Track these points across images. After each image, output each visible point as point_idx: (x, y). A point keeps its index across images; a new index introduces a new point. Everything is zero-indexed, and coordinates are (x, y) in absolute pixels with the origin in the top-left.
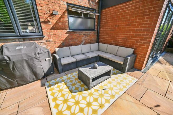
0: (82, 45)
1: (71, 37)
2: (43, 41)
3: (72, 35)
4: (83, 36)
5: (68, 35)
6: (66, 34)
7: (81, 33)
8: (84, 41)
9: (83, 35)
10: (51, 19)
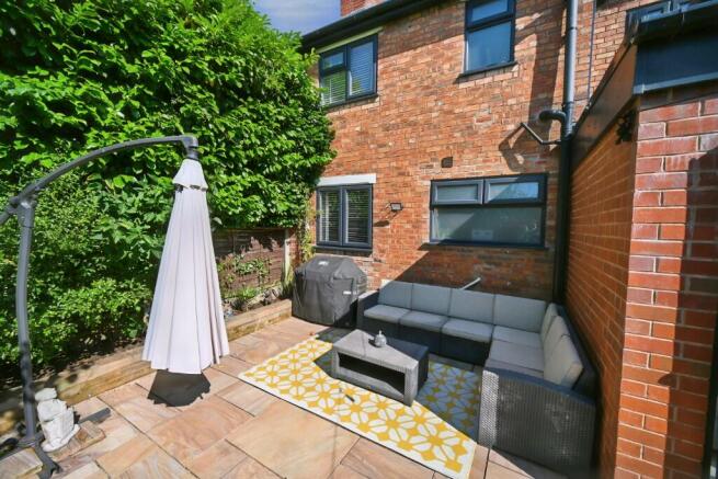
0: (468, 289)
1: (433, 259)
2: (370, 259)
3: (437, 254)
4: (476, 263)
5: (424, 253)
6: (420, 249)
7: (471, 251)
8: (479, 279)
9: (475, 257)
10: (391, 218)
